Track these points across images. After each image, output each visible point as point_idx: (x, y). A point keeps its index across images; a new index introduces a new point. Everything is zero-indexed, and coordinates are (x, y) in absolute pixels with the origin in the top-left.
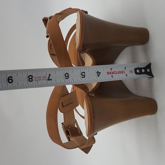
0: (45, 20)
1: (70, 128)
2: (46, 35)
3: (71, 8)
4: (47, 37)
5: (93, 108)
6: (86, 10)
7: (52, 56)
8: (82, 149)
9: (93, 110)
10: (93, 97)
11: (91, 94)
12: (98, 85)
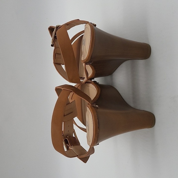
0: (51, 29)
1: (68, 137)
2: (51, 43)
3: (79, 20)
4: (52, 46)
5: (98, 119)
6: (95, 23)
7: (56, 65)
8: (80, 159)
9: (98, 120)
10: (97, 108)
11: (95, 105)
12: (98, 96)
